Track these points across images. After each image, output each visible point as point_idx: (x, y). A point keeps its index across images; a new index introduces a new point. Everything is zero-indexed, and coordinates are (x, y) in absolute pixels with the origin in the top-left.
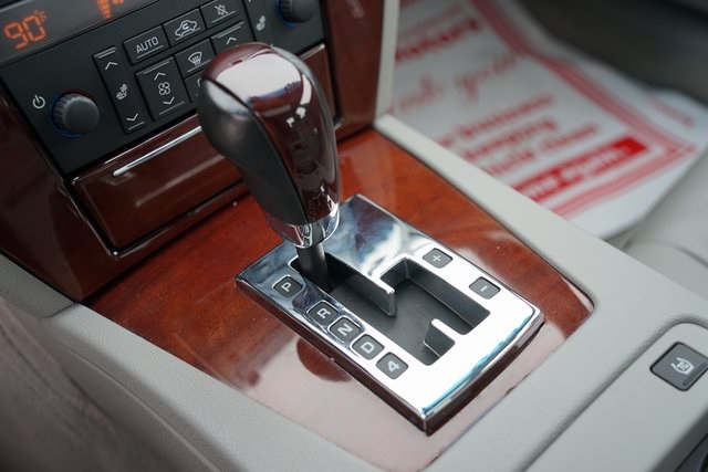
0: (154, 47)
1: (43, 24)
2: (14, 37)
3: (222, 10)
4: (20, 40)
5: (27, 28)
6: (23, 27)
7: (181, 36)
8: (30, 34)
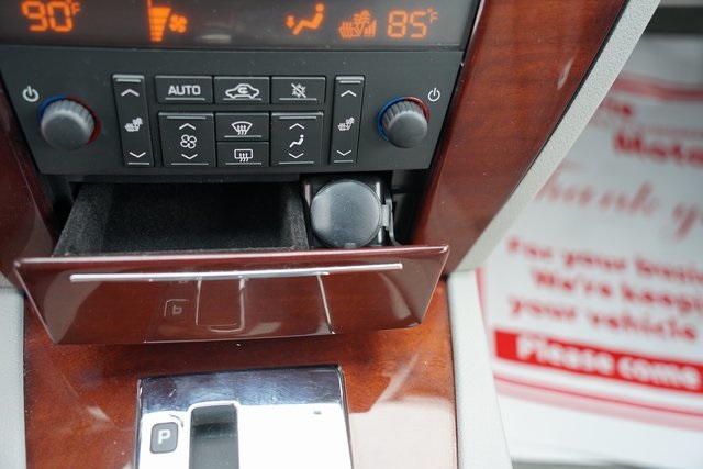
0: (192, 95)
1: (72, 17)
2: (33, 16)
3: (299, 91)
4: (38, 22)
5: (51, 12)
6: (47, 11)
7: (233, 97)
8: (53, 21)
